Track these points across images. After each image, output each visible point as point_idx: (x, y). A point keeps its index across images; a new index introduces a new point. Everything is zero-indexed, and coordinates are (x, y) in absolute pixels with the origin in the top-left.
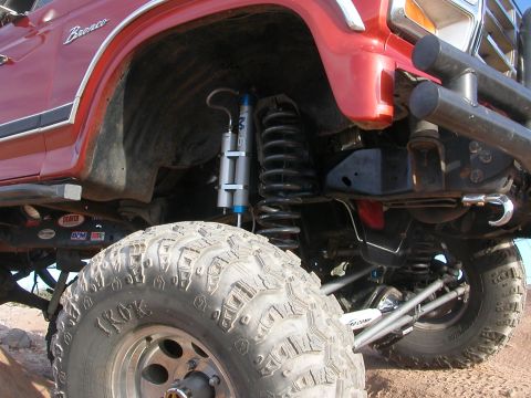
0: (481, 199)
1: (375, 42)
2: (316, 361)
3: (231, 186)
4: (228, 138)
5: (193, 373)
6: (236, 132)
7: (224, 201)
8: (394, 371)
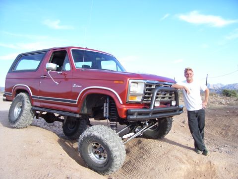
0: (144, 123)
1: (124, 106)
2: (117, 148)
3: (106, 113)
4: (105, 104)
5: (100, 148)
6: (106, 103)
7: (105, 115)
8: (143, 139)
